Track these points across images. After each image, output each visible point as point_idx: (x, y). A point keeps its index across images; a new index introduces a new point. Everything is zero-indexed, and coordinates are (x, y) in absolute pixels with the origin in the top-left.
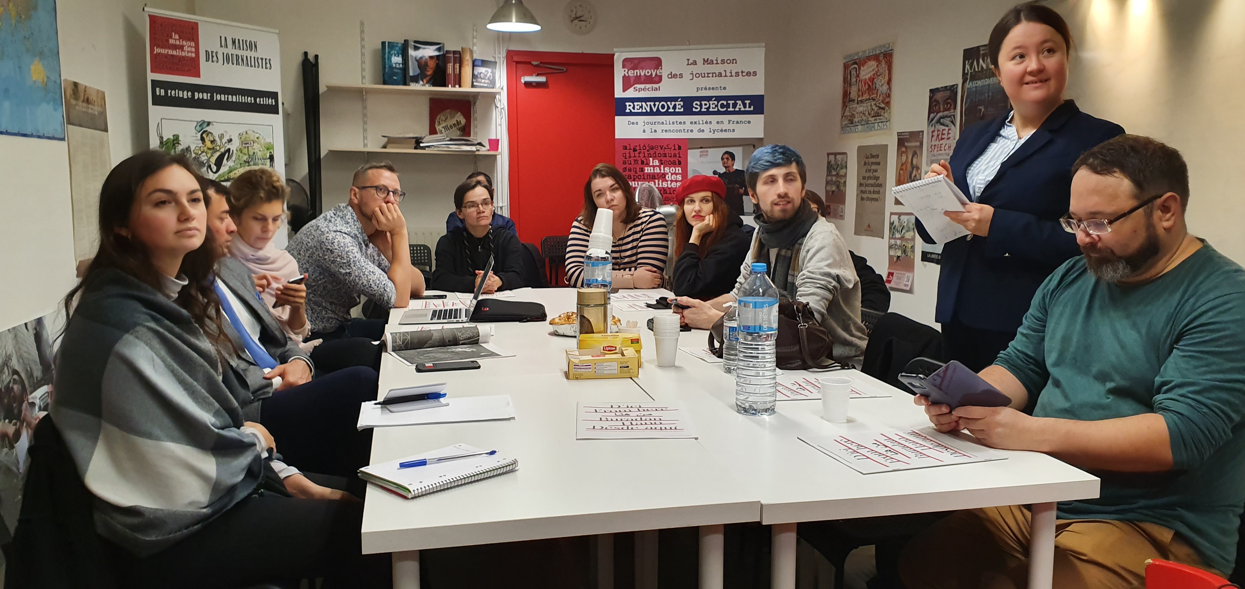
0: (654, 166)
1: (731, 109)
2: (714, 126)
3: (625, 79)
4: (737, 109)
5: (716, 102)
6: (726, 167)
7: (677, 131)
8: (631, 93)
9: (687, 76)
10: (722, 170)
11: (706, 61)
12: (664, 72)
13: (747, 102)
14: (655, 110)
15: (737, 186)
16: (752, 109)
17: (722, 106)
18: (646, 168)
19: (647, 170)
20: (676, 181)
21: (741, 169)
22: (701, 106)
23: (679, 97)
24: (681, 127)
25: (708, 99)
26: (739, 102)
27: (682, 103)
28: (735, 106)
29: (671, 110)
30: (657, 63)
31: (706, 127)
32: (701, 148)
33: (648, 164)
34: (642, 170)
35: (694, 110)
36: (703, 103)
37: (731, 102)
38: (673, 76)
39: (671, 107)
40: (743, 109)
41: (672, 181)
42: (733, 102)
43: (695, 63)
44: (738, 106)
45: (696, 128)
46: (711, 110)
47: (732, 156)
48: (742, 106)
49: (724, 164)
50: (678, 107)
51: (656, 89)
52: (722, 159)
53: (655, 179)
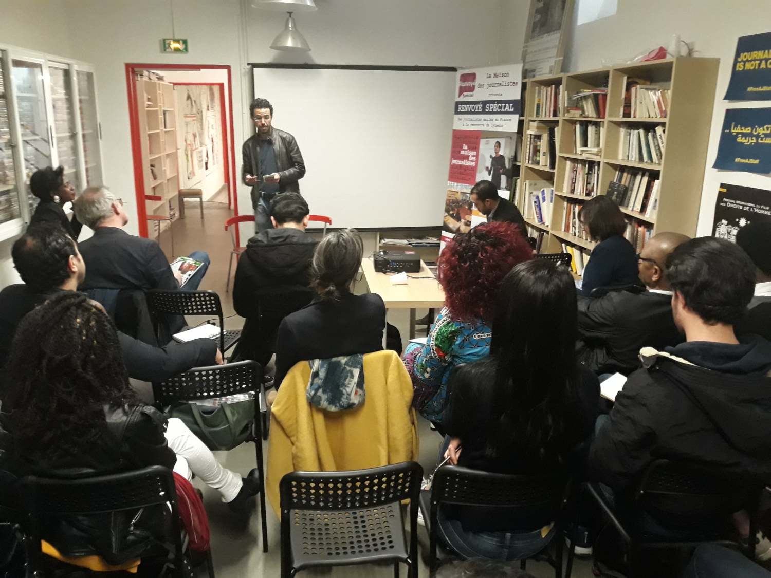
0: (465, 150)
1: (503, 110)
2: (495, 123)
3: (461, 88)
4: (505, 110)
5: (496, 105)
6: (496, 153)
7: (478, 125)
8: (462, 99)
9: (486, 86)
10: (494, 155)
11: (496, 76)
12: (476, 83)
13: (511, 105)
14: (469, 110)
15: (499, 167)
16: (512, 110)
17: (500, 108)
18: (461, 151)
19: (462, 152)
20: (473, 161)
21: (502, 155)
22: (489, 107)
23: (481, 101)
24: (479, 122)
25: (492, 102)
26: (507, 105)
27: (481, 105)
28: (505, 106)
29: (476, 110)
30: (473, 77)
31: (490, 123)
32: (487, 138)
33: (462, 148)
34: (460, 152)
35: (487, 110)
36: (491, 105)
37: (503, 105)
38: (480, 86)
39: (477, 107)
40: (508, 110)
41: (472, 161)
42: (504, 105)
43: (490, 77)
44: (506, 108)
45: (485, 123)
46: (494, 110)
47: (498, 144)
48: (508, 108)
49: (495, 150)
50: (480, 108)
51: (472, 96)
52: (495, 146)
53: (464, 159)
